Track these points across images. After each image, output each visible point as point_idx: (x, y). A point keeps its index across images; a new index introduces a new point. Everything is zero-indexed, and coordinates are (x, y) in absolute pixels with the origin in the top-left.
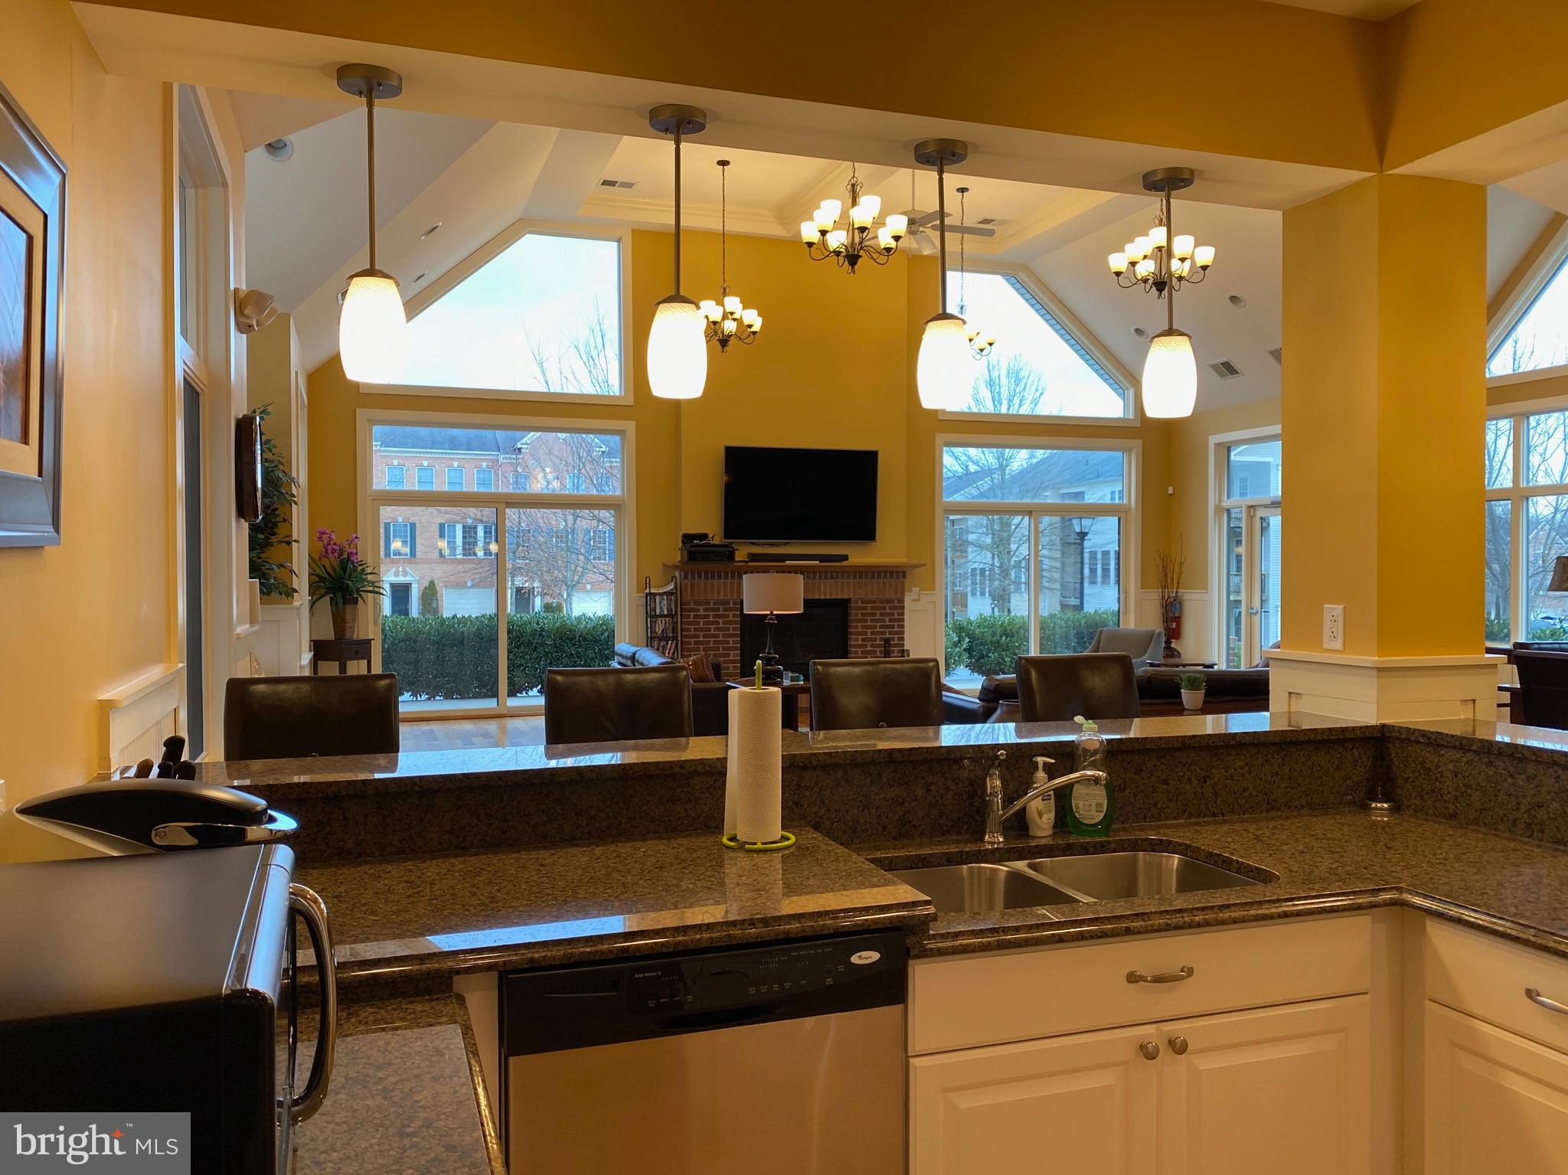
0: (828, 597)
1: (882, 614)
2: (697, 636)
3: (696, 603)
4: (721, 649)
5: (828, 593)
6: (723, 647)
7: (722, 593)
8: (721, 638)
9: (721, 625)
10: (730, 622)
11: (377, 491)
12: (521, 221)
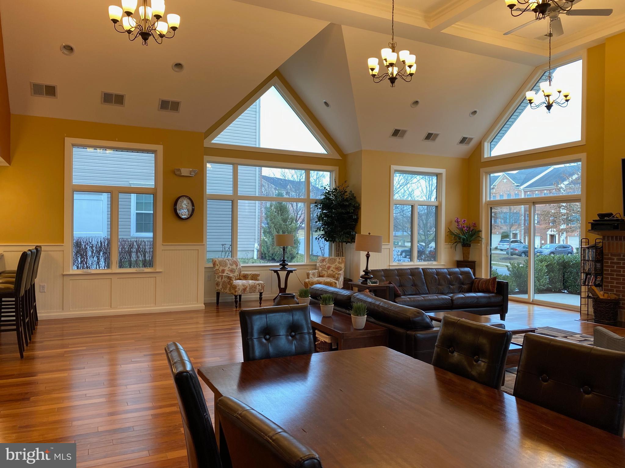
2: (613, 275)
3: (612, 255)
11: (489, 201)
12: (537, 68)
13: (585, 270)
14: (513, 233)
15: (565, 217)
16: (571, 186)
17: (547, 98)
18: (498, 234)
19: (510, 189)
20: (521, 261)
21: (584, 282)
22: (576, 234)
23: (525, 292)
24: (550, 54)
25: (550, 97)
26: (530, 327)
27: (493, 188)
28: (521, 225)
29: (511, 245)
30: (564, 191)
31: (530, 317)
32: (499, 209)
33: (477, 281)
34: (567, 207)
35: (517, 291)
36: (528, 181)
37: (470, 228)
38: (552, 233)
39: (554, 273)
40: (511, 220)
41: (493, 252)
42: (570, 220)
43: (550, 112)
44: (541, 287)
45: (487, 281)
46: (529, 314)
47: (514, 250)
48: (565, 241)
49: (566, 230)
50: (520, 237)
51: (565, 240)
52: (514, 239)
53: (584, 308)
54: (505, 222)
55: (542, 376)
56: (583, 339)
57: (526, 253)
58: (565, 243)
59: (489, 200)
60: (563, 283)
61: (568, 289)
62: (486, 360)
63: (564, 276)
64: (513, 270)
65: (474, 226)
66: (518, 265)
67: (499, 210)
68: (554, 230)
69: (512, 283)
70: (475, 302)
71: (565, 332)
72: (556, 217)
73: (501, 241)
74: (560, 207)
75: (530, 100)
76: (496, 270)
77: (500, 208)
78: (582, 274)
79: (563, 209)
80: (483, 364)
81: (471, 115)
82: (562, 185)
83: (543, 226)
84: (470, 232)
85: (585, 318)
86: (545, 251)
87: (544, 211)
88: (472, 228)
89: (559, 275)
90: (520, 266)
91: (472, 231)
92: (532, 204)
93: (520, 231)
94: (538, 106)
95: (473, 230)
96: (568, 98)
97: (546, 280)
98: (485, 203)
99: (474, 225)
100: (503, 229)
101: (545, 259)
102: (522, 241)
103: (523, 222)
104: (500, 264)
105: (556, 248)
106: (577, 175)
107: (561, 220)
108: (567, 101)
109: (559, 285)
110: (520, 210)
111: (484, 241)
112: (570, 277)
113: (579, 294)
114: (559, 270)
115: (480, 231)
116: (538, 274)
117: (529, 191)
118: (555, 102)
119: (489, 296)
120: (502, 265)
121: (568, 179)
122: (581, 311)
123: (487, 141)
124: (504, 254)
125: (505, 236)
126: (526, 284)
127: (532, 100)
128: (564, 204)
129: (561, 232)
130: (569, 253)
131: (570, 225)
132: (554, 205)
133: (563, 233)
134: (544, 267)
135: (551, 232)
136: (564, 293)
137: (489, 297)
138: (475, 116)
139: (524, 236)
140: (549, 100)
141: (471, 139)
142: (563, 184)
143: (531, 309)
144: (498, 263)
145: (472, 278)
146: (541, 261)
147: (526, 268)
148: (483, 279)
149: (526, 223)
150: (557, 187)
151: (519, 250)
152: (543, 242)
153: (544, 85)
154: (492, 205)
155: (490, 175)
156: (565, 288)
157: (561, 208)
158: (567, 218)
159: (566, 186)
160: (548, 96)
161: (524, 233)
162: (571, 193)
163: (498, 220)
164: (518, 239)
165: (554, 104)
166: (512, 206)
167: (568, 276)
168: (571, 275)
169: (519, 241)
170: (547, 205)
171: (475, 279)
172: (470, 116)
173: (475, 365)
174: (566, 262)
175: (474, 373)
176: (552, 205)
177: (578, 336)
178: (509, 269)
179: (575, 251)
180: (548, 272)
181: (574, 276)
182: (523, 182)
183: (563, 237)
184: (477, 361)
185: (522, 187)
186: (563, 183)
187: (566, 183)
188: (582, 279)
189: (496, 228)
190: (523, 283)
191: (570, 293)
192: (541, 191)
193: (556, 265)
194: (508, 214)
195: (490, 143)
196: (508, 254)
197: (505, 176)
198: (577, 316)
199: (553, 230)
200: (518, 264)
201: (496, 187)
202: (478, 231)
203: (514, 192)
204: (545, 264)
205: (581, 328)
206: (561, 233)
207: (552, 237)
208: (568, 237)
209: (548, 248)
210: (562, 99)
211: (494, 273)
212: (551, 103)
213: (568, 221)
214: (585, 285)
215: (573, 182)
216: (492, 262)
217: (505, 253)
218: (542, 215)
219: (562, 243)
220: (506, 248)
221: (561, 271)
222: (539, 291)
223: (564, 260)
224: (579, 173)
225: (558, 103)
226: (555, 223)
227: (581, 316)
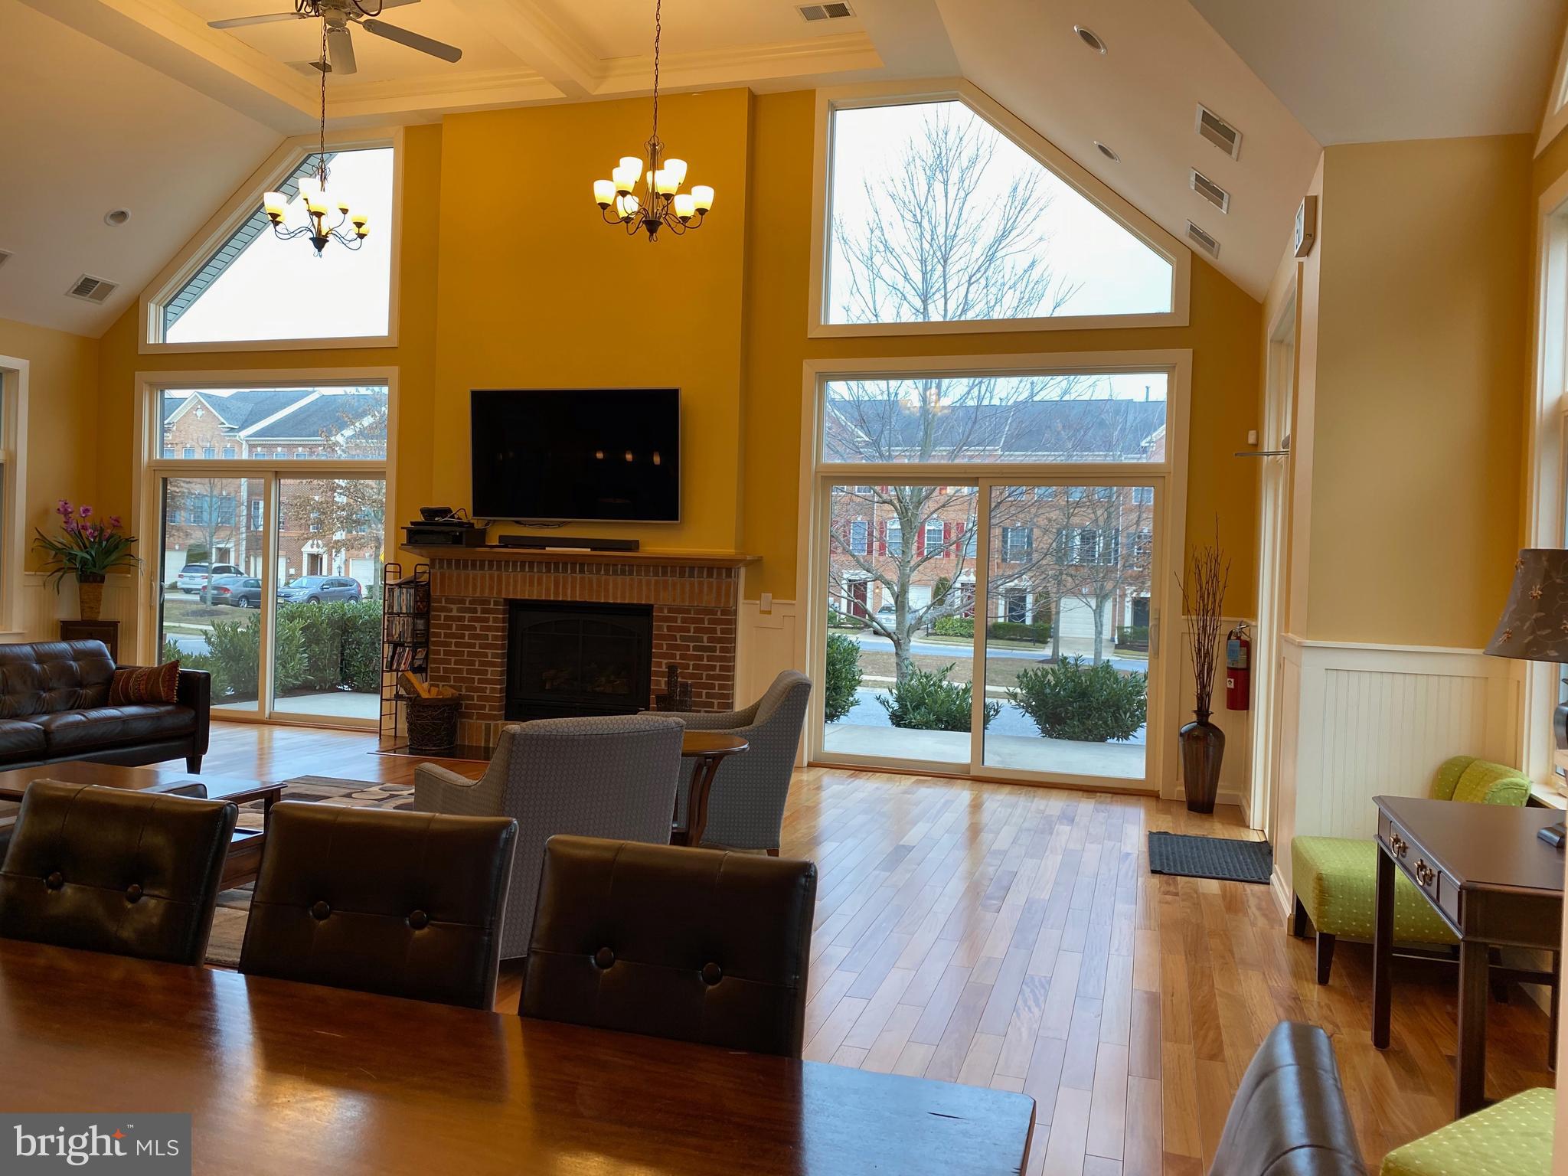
0: (619, 601)
1: (697, 630)
2: (448, 644)
3: (448, 600)
4: (477, 663)
5: (619, 596)
6: (480, 661)
7: (478, 590)
8: (477, 649)
9: (478, 632)
10: (488, 628)
11: (157, 461)
12: (291, 139)
13: (393, 636)
14: (219, 549)
15: (344, 514)
16: (358, 441)
17: (315, 219)
18: (179, 550)
19: (212, 437)
20: (242, 618)
21: (389, 664)
22: (367, 555)
23: (252, 695)
24: (323, 113)
25: (323, 218)
26: (264, 783)
27: (169, 430)
28: (239, 529)
29: (213, 579)
30: (343, 451)
31: (263, 755)
32: (182, 484)
33: (122, 674)
34: (349, 489)
35: (229, 693)
36: (257, 421)
37: (102, 531)
38: (315, 551)
39: (322, 646)
40: (215, 515)
41: (167, 596)
42: (355, 522)
43: (321, 256)
44: (289, 680)
45: (151, 674)
46: (261, 749)
47: (222, 592)
48: (343, 570)
49: (348, 545)
50: (237, 558)
51: (343, 566)
52: (220, 562)
53: (388, 723)
54: (198, 519)
55: (315, 907)
56: (387, 794)
57: (253, 599)
58: (343, 574)
59: (158, 457)
60: (341, 669)
61: (353, 681)
62: (164, 891)
63: (342, 654)
64: (221, 641)
65: (114, 526)
66: (234, 630)
67: (182, 487)
68: (318, 543)
69: (218, 676)
70: (117, 731)
71: (347, 784)
72: (324, 513)
73: (187, 568)
74: (333, 490)
75: (274, 216)
76: (175, 643)
77: (184, 482)
78: (386, 645)
79: (341, 494)
80: (153, 902)
81: (111, 222)
82: (339, 438)
83: (294, 533)
84: (104, 543)
85: (390, 745)
86: (297, 593)
87: (296, 498)
88: (109, 531)
89: (332, 650)
90: (239, 630)
91: (107, 540)
92: (271, 476)
93: (237, 545)
94: (292, 235)
95: (111, 536)
96: (363, 230)
97: (301, 662)
98: (149, 466)
99: (116, 523)
100: (193, 537)
101: (301, 612)
102: (242, 569)
103: (244, 520)
104: (184, 628)
105: (323, 585)
106: (372, 416)
107: (336, 520)
108: (361, 236)
109: (332, 673)
110: (236, 492)
111: (143, 567)
112: (357, 654)
113: (376, 690)
114: (332, 638)
115: (133, 540)
116: (283, 650)
117: (260, 445)
118: (333, 232)
119: (157, 713)
120: (189, 629)
121: (353, 424)
122: (380, 730)
123: (157, 299)
124: (195, 602)
125: (196, 557)
126: (252, 674)
127: (279, 215)
128: (342, 483)
129: (334, 547)
130: (352, 597)
131: (354, 532)
132: (319, 484)
133: (338, 552)
134: (298, 633)
135: (312, 547)
136: (343, 691)
137: (158, 717)
138: (124, 223)
139: (247, 557)
140: (319, 224)
141: (108, 288)
142: (342, 435)
143: (266, 735)
144: (177, 625)
145: (108, 665)
146: (291, 617)
147: (254, 636)
148: (141, 668)
149: (252, 523)
150: (327, 441)
151: (233, 592)
152: (292, 571)
153: (307, 185)
154: (168, 472)
155: (162, 392)
156: (344, 681)
157: (335, 491)
158: (347, 518)
159: (349, 439)
160: (319, 215)
161: (248, 549)
162: (358, 456)
163: (178, 513)
164: (232, 563)
165: (331, 238)
166: (216, 480)
167: (352, 651)
168: (359, 649)
169: (232, 569)
170: (304, 481)
171: (117, 668)
172: (109, 225)
173: (129, 910)
174: (348, 619)
175: (127, 933)
176: (315, 482)
177: (376, 789)
178: (208, 641)
179: (364, 592)
180: (308, 644)
181: (365, 650)
182: (246, 421)
183: (339, 561)
184: (134, 899)
185: (244, 434)
186: (343, 432)
187: (348, 432)
188: (385, 656)
189: (174, 535)
190: (246, 673)
191: (357, 690)
192: (290, 447)
193: (324, 625)
194: (208, 499)
195: (165, 307)
196: (205, 603)
197: (199, 400)
198: (373, 743)
199: (315, 542)
200: (234, 628)
201: (175, 427)
202: (127, 540)
203: (222, 444)
204: (298, 624)
205: (382, 769)
206: (334, 551)
207: (315, 559)
208: (351, 560)
209: (303, 587)
210: (349, 230)
211: (169, 651)
212: (324, 233)
213: (351, 522)
214: (391, 670)
215: (361, 433)
216: (165, 624)
217: (197, 598)
218: (292, 505)
219: (335, 574)
220: (200, 587)
221: (337, 640)
222: (287, 690)
223: (344, 614)
224: (376, 413)
225: (341, 238)
226: (322, 528)
227: (382, 743)
